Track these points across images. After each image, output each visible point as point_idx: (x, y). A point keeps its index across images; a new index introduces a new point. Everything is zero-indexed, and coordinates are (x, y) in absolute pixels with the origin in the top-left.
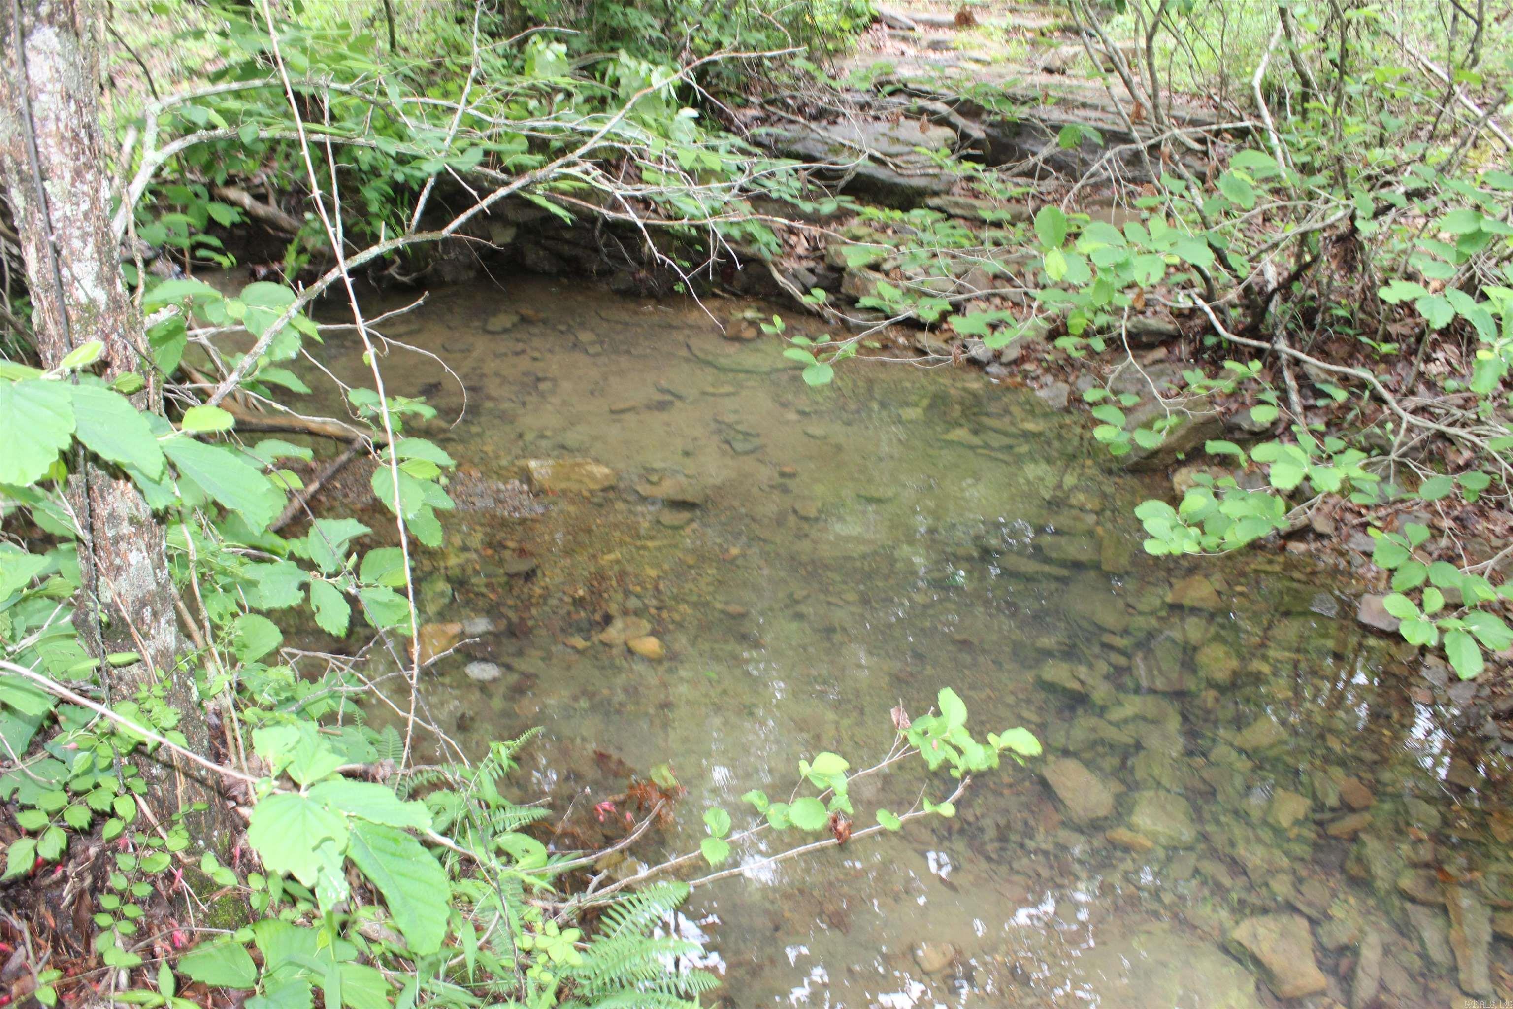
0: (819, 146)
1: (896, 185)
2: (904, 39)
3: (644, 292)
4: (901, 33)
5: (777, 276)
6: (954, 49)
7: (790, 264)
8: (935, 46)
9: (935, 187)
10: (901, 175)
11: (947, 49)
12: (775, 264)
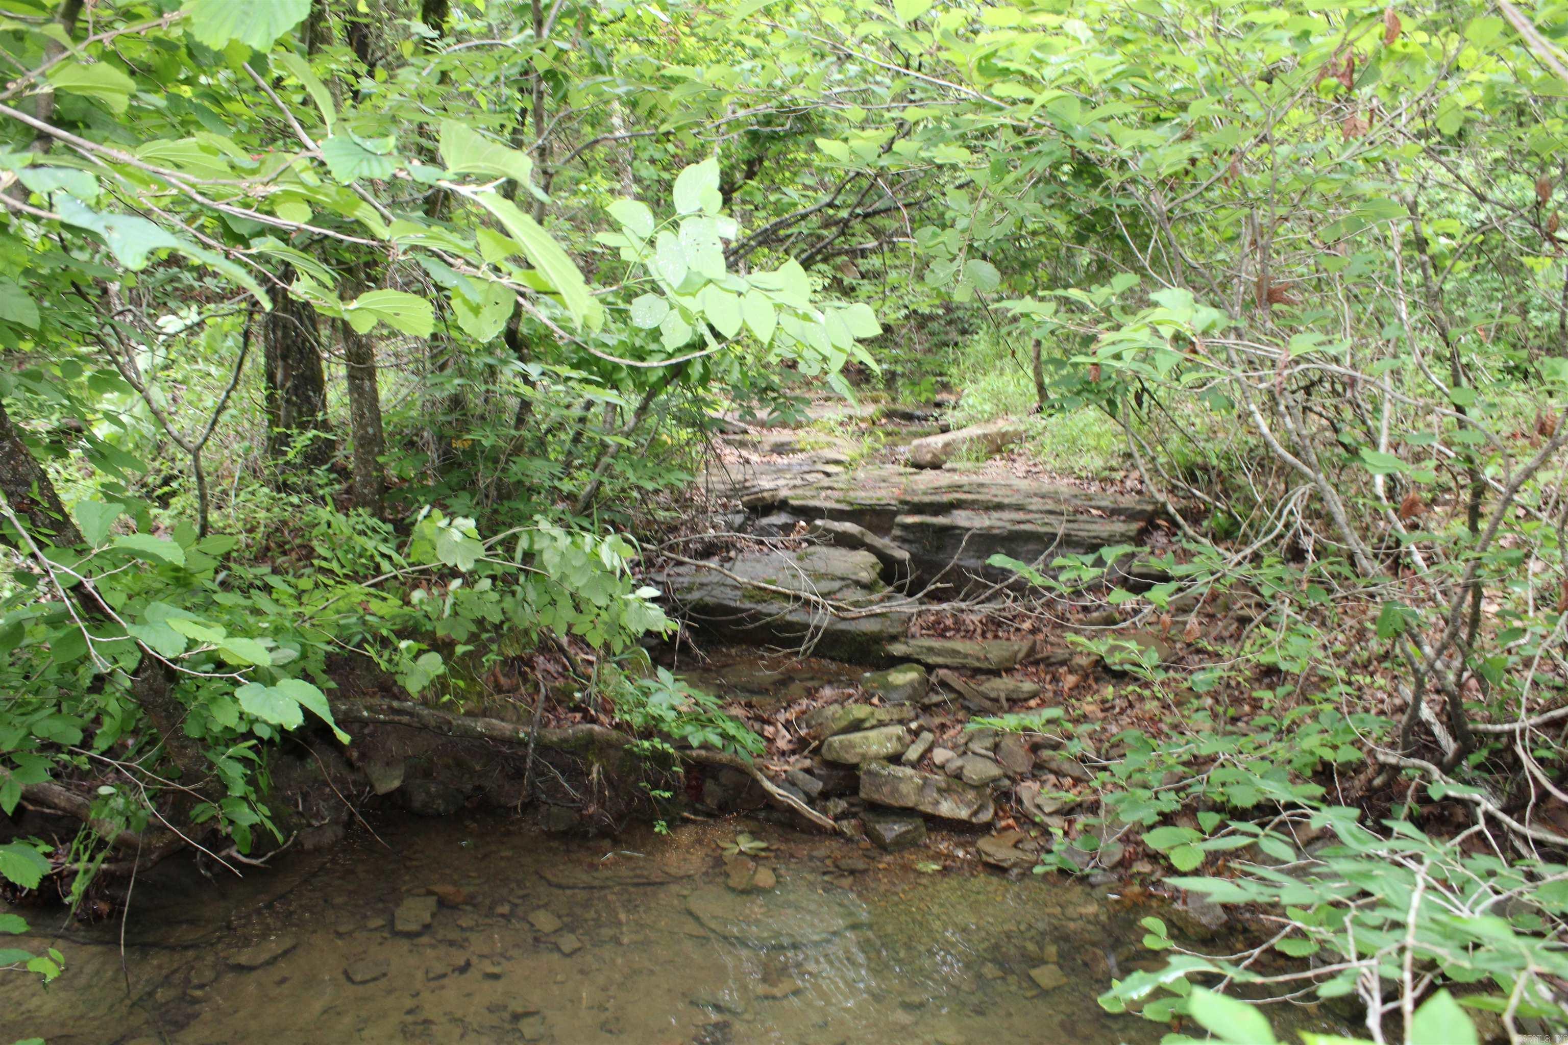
0: (730, 593)
1: (843, 632)
2: (742, 444)
3: (592, 831)
4: (737, 437)
5: (768, 785)
6: (802, 451)
7: (776, 766)
8: (780, 449)
9: (892, 631)
10: (844, 619)
11: (794, 451)
12: (760, 770)
